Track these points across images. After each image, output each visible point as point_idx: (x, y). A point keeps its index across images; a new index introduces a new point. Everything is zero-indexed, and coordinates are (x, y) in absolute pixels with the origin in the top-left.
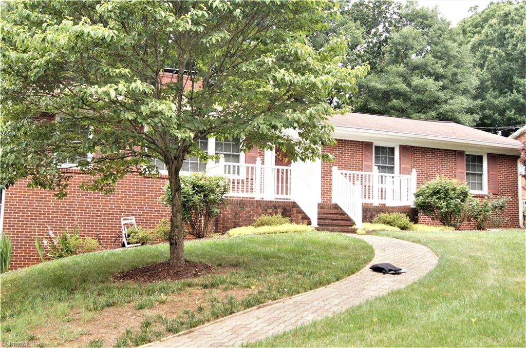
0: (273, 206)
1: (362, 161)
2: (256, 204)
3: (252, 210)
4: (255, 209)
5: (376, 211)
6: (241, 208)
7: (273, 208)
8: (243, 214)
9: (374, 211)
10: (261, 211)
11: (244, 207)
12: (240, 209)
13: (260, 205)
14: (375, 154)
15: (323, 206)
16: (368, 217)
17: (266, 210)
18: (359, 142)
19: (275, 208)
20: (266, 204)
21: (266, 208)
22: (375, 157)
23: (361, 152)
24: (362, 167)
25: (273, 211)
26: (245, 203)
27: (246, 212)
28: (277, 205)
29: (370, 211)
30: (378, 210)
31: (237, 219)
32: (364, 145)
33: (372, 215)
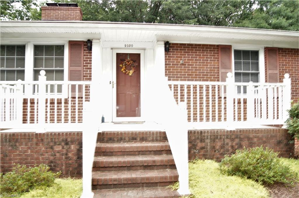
0: (63, 141)
1: (218, 68)
2: (35, 140)
3: (29, 148)
4: (34, 146)
5: (230, 139)
6: (12, 146)
7: (63, 144)
8: (15, 156)
9: (227, 138)
10: (43, 149)
11: (18, 144)
12: (10, 148)
13: (42, 140)
14: (235, 59)
15: (145, 136)
16: (217, 147)
17: (52, 148)
18: (214, 45)
19: (67, 144)
20: (52, 139)
21: (51, 144)
22: (235, 63)
23: (216, 58)
24: (219, 75)
25: (63, 148)
26: (17, 139)
27: (20, 152)
28: (69, 140)
29: (221, 138)
30: (233, 137)
31: (7, 163)
32: (220, 49)
33: (224, 144)
